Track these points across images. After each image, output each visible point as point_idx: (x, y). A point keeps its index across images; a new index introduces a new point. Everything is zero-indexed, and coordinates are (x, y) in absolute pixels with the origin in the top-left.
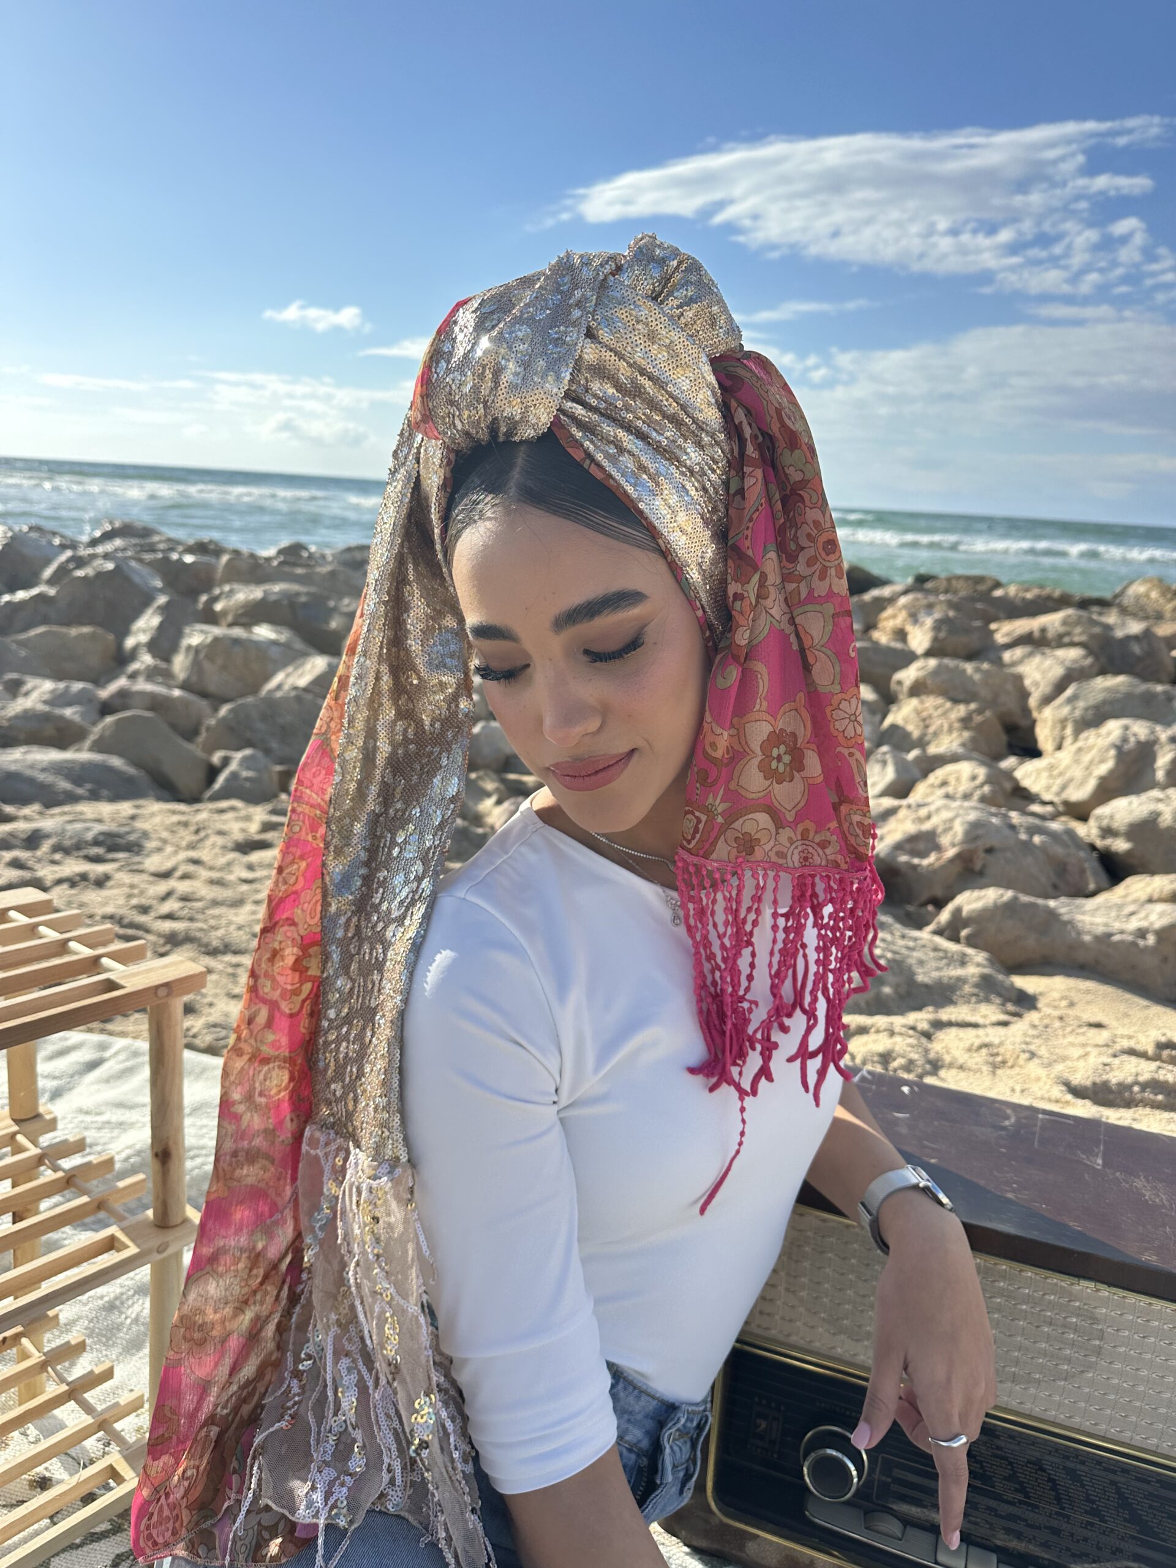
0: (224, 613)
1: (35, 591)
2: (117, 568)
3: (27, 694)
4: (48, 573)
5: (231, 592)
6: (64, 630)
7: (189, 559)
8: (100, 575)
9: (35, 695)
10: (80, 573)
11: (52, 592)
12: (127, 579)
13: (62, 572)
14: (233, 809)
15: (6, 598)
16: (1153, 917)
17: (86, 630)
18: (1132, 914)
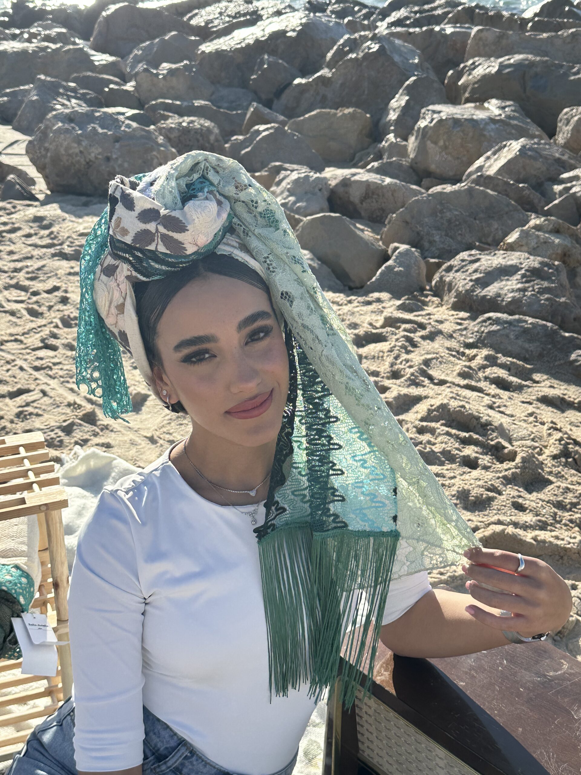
0: (465, 87)
1: (318, 74)
2: (382, 49)
3: (279, 184)
4: (329, 55)
5: (474, 66)
6: (333, 111)
7: (449, 30)
8: (367, 56)
9: (284, 184)
10: (353, 56)
11: (330, 75)
12: (390, 59)
13: (341, 54)
14: (379, 300)
15: (297, 81)
17: (351, 110)
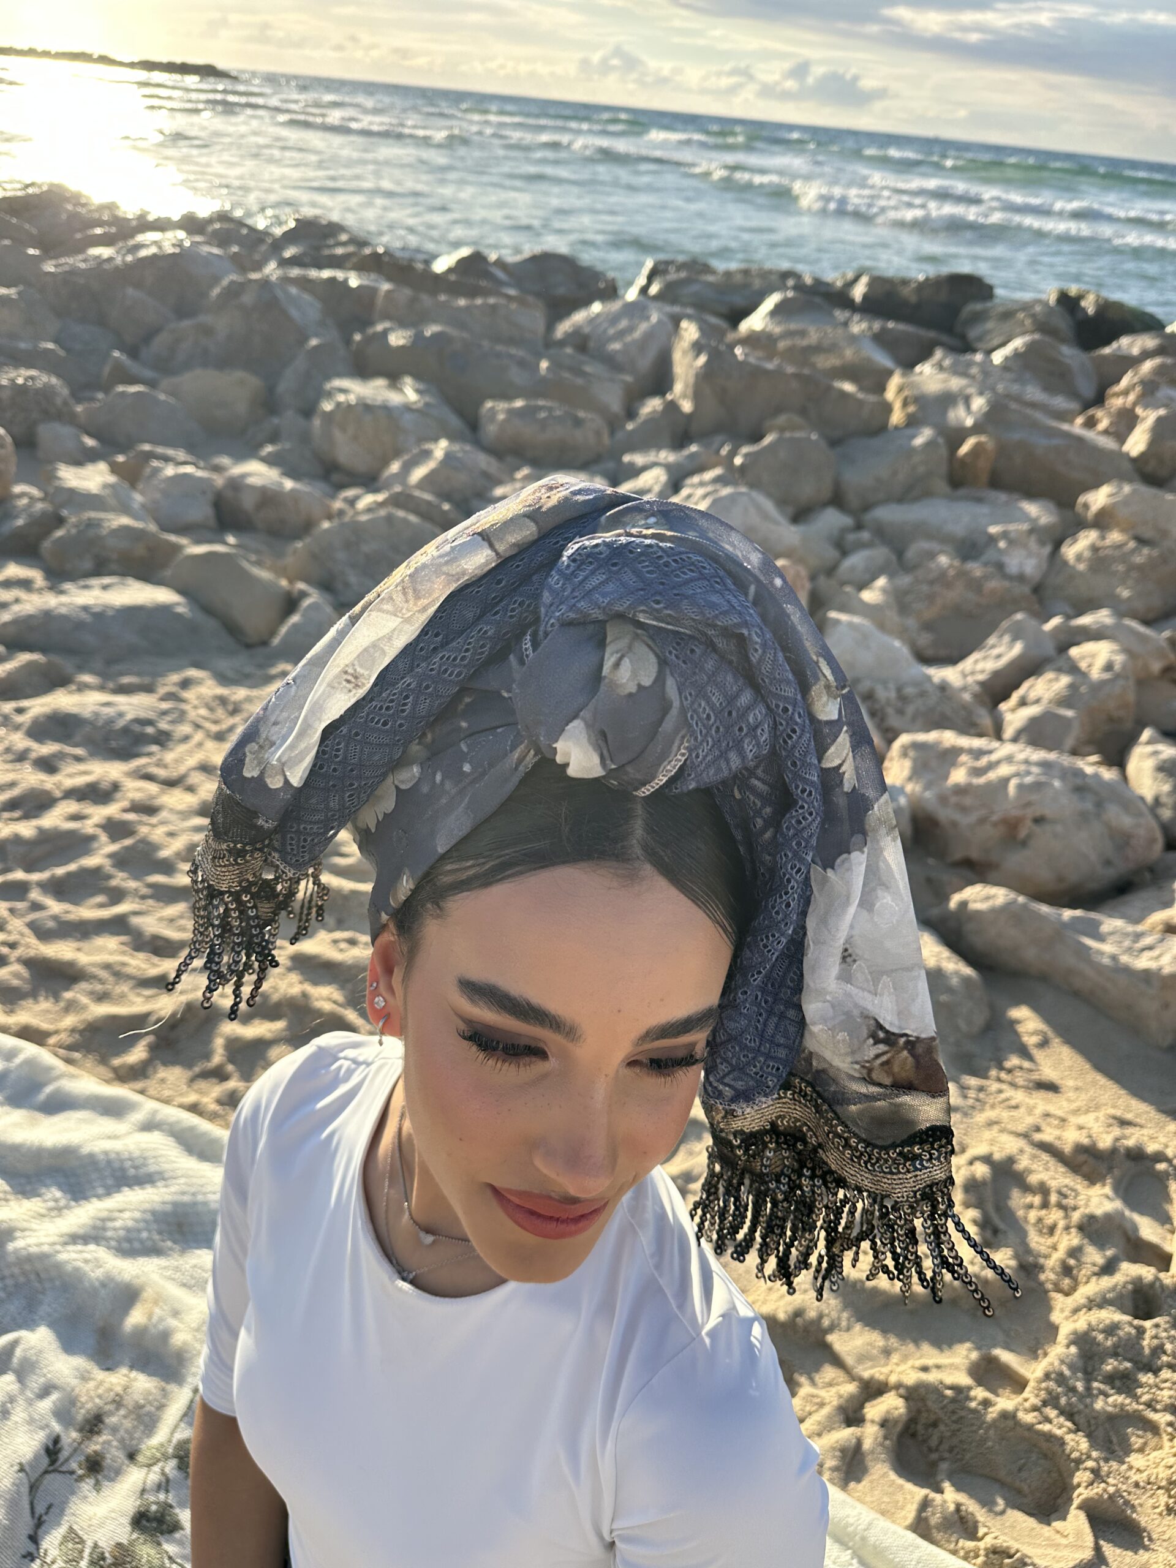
4: (213, 295)
6: (215, 376)
7: (354, 281)
16: (1166, 960)
18: (1150, 948)
